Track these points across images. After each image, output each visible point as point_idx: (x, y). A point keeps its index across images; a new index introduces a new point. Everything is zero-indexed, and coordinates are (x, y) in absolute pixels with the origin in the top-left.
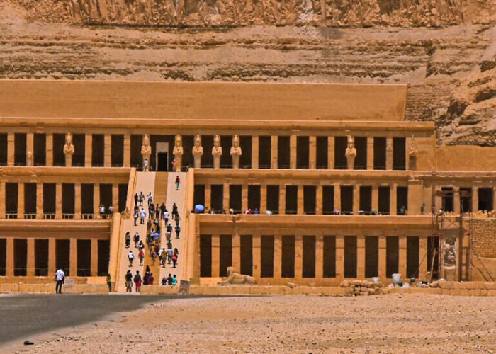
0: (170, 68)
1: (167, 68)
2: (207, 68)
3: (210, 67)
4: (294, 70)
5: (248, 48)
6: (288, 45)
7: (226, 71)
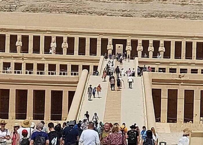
0: (123, 12)
1: (122, 12)
2: (143, 12)
3: (144, 12)
4: (188, 15)
5: (164, 3)
6: (185, 3)
7: (152, 15)
